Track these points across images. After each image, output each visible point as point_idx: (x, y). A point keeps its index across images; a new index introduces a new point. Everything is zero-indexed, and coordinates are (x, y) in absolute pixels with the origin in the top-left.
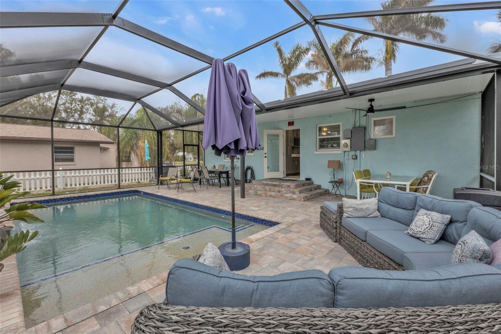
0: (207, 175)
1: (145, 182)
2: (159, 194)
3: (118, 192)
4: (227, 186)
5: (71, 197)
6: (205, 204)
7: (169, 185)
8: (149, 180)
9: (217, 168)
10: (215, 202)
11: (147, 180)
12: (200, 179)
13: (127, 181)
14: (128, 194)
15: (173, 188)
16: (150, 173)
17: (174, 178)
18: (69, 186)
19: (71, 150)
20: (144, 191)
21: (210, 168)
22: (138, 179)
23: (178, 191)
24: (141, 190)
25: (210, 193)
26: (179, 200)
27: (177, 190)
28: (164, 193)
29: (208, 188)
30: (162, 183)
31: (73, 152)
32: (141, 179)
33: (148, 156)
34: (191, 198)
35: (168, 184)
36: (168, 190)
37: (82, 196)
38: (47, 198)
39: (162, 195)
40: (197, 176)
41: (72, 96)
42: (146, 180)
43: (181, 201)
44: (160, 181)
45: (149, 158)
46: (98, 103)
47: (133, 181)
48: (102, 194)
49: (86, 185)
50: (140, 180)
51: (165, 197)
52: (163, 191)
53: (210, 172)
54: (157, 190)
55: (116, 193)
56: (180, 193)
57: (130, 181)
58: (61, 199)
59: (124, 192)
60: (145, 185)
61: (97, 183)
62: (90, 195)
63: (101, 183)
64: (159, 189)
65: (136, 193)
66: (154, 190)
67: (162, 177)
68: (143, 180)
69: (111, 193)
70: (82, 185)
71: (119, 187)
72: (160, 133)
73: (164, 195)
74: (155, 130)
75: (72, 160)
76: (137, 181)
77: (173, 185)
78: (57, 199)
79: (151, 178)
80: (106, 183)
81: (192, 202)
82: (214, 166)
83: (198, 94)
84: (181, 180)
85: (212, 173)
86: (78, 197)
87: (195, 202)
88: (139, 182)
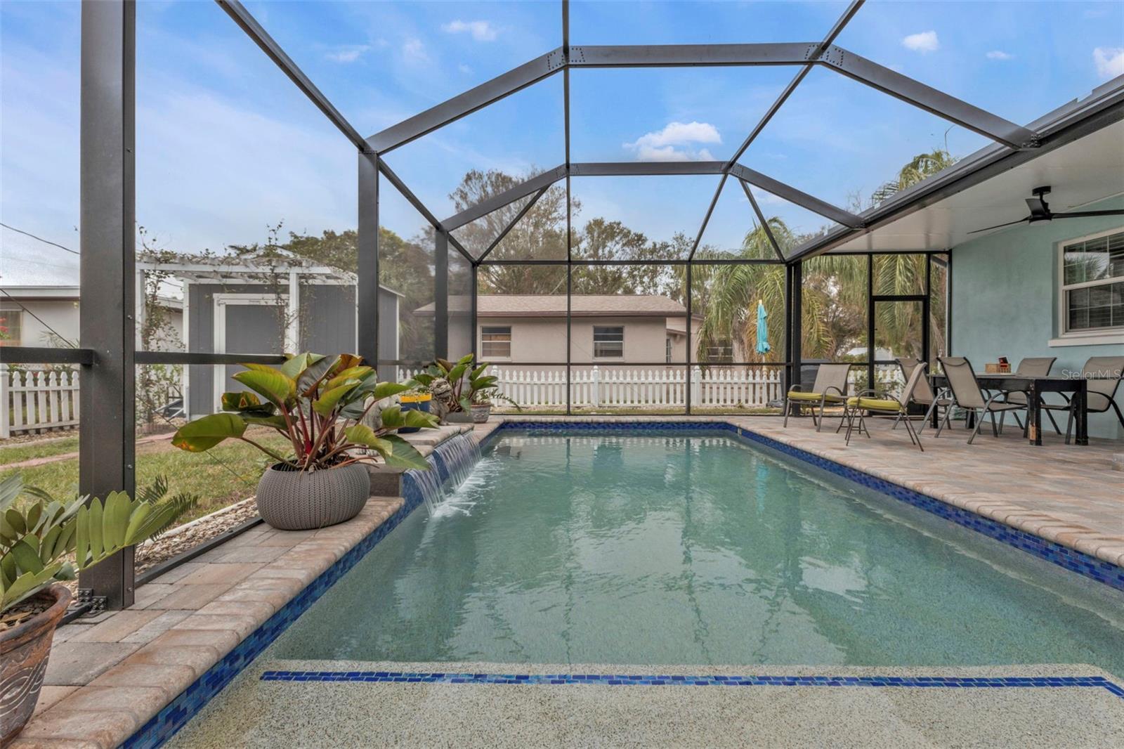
0: (968, 394)
1: (756, 408)
2: (783, 439)
3: (684, 423)
4: (1078, 442)
5: (592, 422)
6: (987, 511)
7: (817, 419)
8: (765, 402)
9: (1014, 370)
10: (1051, 508)
11: (761, 402)
12: (935, 408)
13: (715, 402)
14: (706, 431)
15: (830, 429)
16: (768, 385)
17: (834, 394)
18: (608, 403)
19: (618, 334)
20: (744, 425)
21: (984, 365)
22: (739, 401)
23: (847, 438)
24: (737, 424)
25: (995, 462)
26: (851, 469)
27: (843, 434)
28: (800, 439)
29: (975, 440)
30: (796, 409)
31: (621, 338)
32: (747, 401)
33: (764, 340)
34: (902, 470)
35: (814, 416)
36: (814, 432)
37: (612, 423)
38: (555, 419)
39: (792, 444)
40: (925, 395)
41: (640, 245)
42: (757, 403)
43: (860, 473)
44: (789, 402)
45: (766, 345)
46: (679, 251)
47: (729, 402)
48: (650, 423)
49: (636, 403)
50: (743, 401)
51: (802, 452)
52: (798, 435)
53: (985, 384)
54: (781, 428)
55: (678, 423)
56: (857, 446)
57: (722, 403)
58: (577, 423)
59: (696, 423)
60: (754, 414)
61: (654, 402)
62: (627, 423)
63: (661, 402)
64: (785, 426)
65: (727, 431)
66: (770, 426)
67: (797, 389)
68: (750, 403)
69: (668, 423)
70: (629, 403)
71: (688, 411)
72: (794, 267)
73: (799, 446)
74: (782, 261)
75: (619, 353)
76: (736, 402)
77: (832, 420)
78: (570, 422)
79: (772, 398)
80: (672, 402)
81: (910, 484)
82: (1004, 360)
83: (923, 156)
84: (859, 401)
85: (994, 388)
86: (604, 423)
87: (927, 490)
88: (741, 407)
